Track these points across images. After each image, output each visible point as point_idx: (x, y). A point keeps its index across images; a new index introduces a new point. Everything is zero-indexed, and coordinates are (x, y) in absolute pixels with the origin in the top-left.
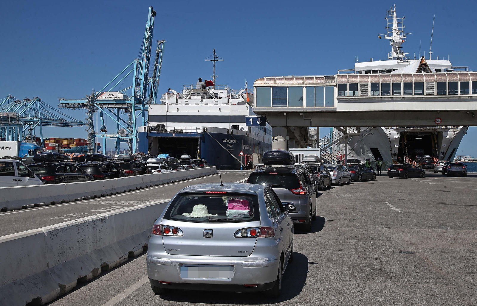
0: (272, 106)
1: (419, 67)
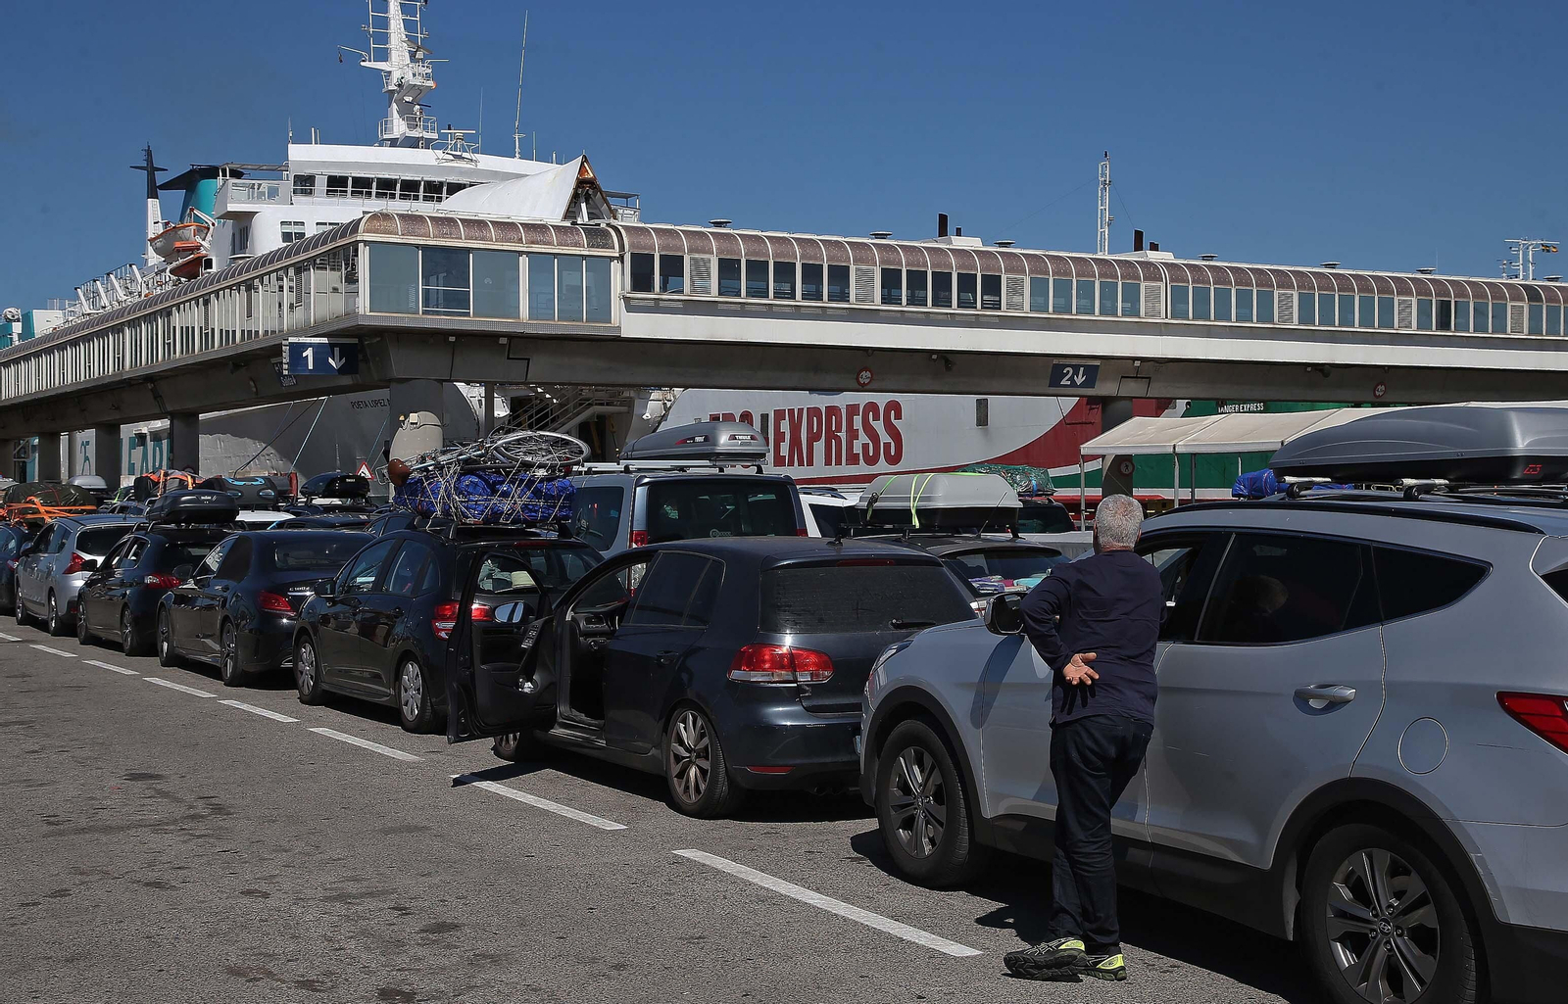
0: (421, 312)
1: (576, 189)
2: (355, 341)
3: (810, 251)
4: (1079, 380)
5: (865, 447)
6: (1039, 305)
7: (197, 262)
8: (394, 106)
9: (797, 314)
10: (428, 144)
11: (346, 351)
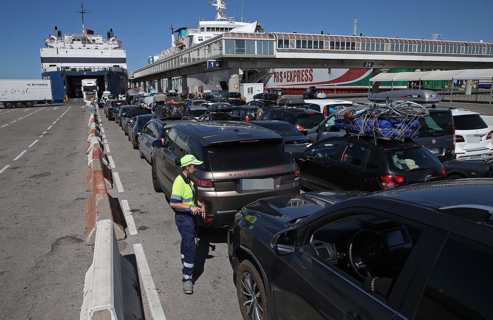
0: (235, 54)
1: (256, 28)
2: (221, 60)
3: (315, 38)
4: (370, 65)
5: (305, 78)
6: (363, 49)
7: (183, 46)
8: (218, 13)
9: (313, 52)
10: (225, 20)
11: (220, 62)
